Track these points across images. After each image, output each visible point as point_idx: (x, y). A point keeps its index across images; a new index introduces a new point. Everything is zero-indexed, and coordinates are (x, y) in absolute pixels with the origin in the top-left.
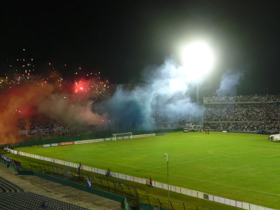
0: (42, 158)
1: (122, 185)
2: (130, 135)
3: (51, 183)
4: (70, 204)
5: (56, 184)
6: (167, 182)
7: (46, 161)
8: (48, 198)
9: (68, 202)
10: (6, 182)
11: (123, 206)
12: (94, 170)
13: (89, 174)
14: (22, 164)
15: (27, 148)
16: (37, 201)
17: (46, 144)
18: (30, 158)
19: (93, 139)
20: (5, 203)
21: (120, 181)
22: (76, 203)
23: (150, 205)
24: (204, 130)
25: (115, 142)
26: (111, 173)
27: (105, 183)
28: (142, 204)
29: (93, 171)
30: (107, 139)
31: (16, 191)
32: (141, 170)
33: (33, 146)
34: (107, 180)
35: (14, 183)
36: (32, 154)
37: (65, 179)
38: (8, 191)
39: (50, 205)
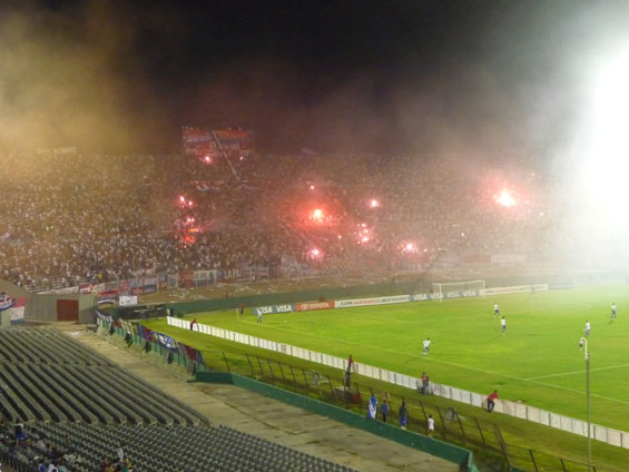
0: (252, 341)
1: (462, 418)
2: (480, 286)
3: (278, 405)
4: (325, 462)
5: (290, 409)
7: (263, 350)
8: (269, 443)
9: (323, 457)
10: (165, 400)
12: (387, 376)
13: (374, 386)
14: (205, 356)
15: (214, 315)
16: (243, 451)
17: (263, 305)
18: (224, 340)
20: (165, 453)
21: (454, 408)
22: (340, 460)
25: (438, 304)
26: (432, 385)
27: (414, 410)
28: (515, 469)
29: (385, 378)
30: (418, 297)
31: (190, 422)
32: (511, 380)
33: (229, 311)
34: (421, 403)
35: (186, 402)
36: (230, 330)
37: (313, 398)
38: (170, 424)
39: (276, 463)
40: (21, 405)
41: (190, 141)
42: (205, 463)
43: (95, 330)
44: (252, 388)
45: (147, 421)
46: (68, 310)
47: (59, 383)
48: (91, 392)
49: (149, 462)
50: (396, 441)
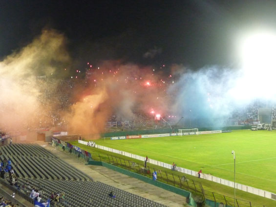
0: (110, 150)
1: (188, 180)
2: (196, 131)
3: (119, 174)
4: (136, 196)
5: (124, 175)
6: (234, 179)
7: (114, 153)
8: (115, 188)
9: (135, 193)
10: (76, 171)
11: (188, 201)
12: (160, 164)
13: (155, 167)
14: (92, 155)
16: (105, 191)
17: (115, 136)
18: (100, 149)
19: (160, 133)
20: (76, 191)
21: (185, 176)
22: (142, 195)
23: (215, 202)
24: (273, 129)
25: (181, 137)
26: (177, 168)
27: (170, 177)
28: (207, 200)
29: (159, 165)
30: (173, 134)
31: (85, 180)
32: (207, 166)
33: (102, 138)
34: (173, 174)
35: (84, 172)
36: (102, 145)
37: (132, 171)
38: (78, 180)
39: (118, 196)
40: (23, 172)
41: (89, 74)
42: (91, 195)
43: (51, 144)
44: (110, 167)
45: (69, 179)
47: (37, 164)
48: (49, 168)
49: (70, 194)
50: (163, 188)
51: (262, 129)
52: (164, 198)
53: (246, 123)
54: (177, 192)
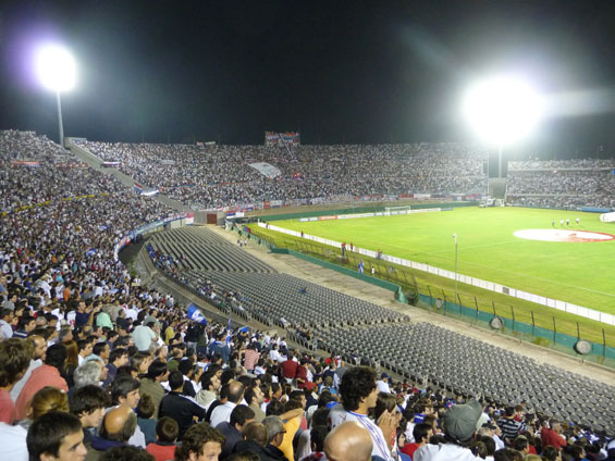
1: (397, 271)
2: (408, 209)
3: (310, 264)
5: (315, 266)
6: (455, 270)
7: (304, 239)
8: (305, 281)
11: (397, 296)
14: (275, 241)
15: (282, 222)
17: (304, 217)
18: (285, 234)
21: (393, 266)
23: (431, 297)
24: (506, 206)
25: (387, 217)
26: (383, 256)
28: (421, 295)
30: (378, 214)
31: (268, 271)
32: (421, 253)
33: (288, 220)
35: (267, 262)
36: (288, 229)
37: (326, 261)
38: (259, 272)
40: (191, 262)
41: (269, 138)
42: (275, 290)
43: (224, 228)
44: (298, 256)
45: (249, 270)
46: (212, 219)
47: (208, 252)
48: (223, 257)
51: (493, 205)
52: (367, 293)
53: (472, 198)
54: (383, 285)
